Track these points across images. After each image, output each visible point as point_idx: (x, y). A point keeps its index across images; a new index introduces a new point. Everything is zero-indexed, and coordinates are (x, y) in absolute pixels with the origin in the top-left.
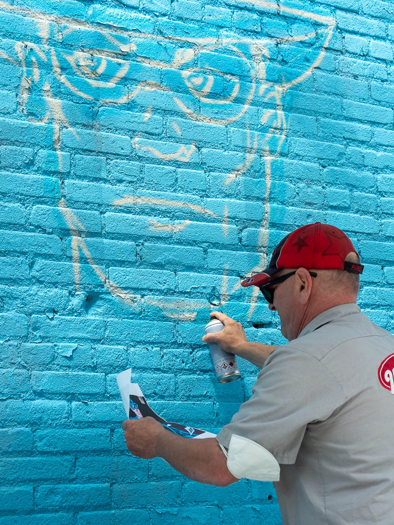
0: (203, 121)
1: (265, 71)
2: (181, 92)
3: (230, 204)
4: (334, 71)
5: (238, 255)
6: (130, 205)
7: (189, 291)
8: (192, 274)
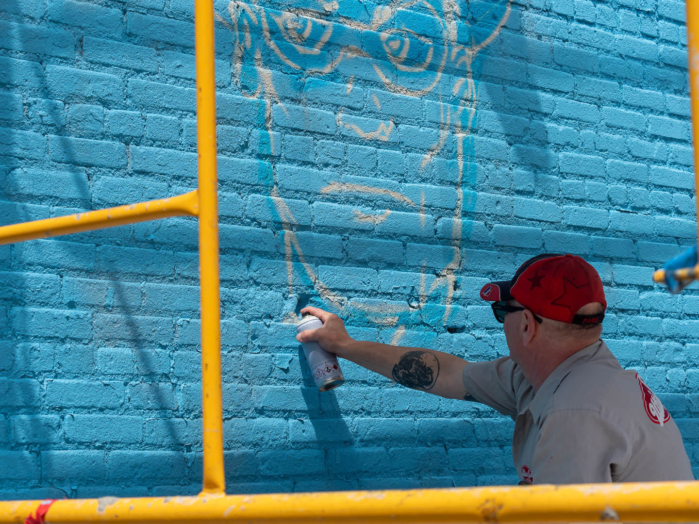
0: (400, 92)
1: (456, 31)
2: (380, 58)
3: (426, 189)
4: (519, 30)
5: (434, 249)
6: (336, 194)
7: (391, 291)
8: (393, 272)
